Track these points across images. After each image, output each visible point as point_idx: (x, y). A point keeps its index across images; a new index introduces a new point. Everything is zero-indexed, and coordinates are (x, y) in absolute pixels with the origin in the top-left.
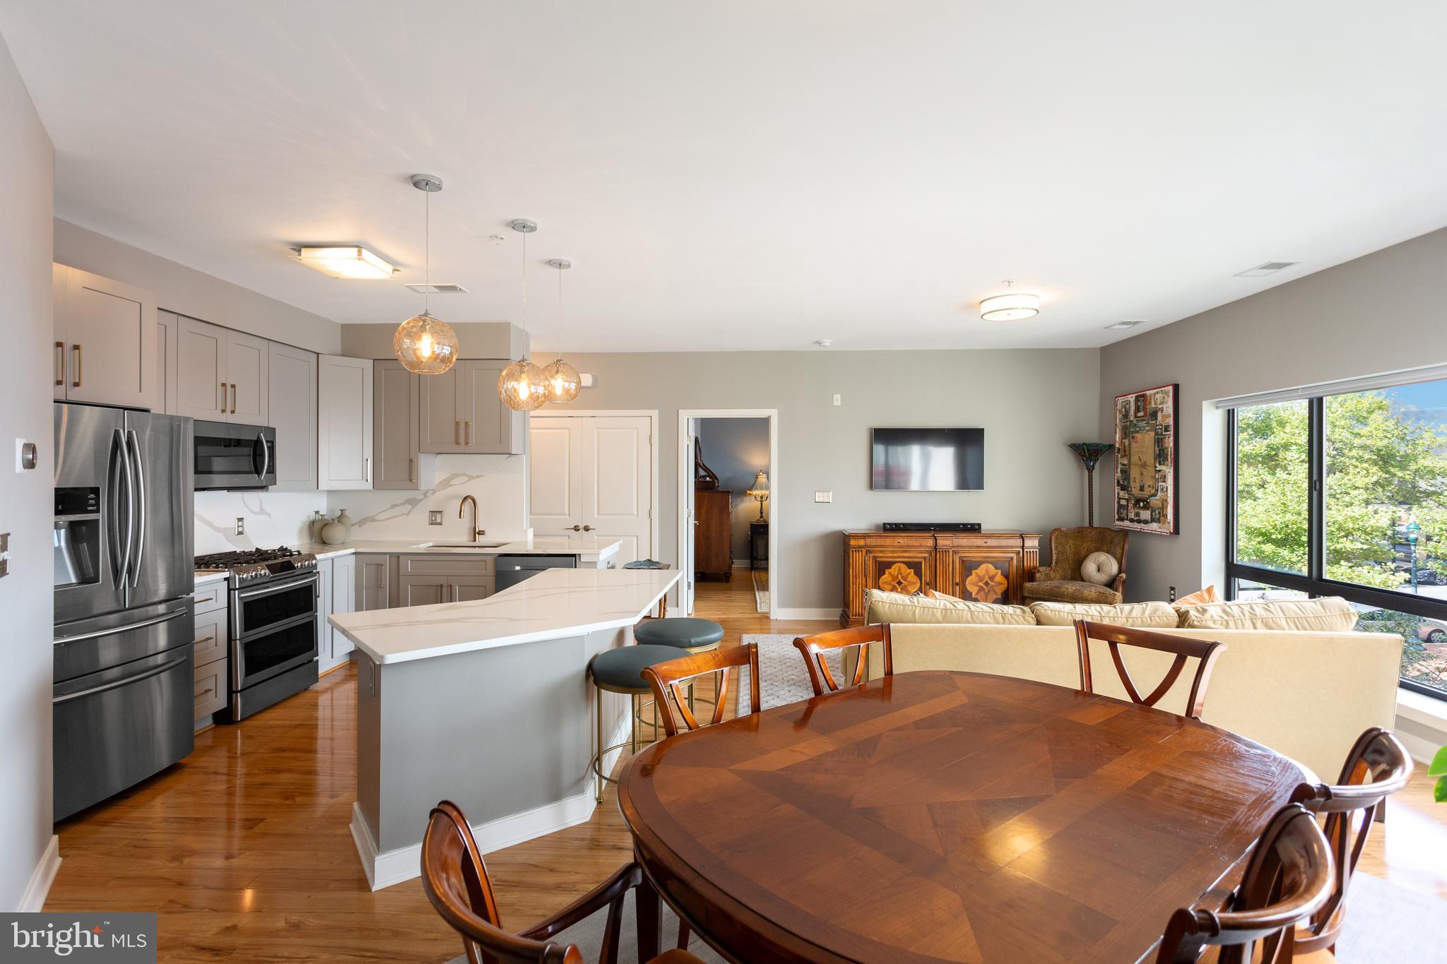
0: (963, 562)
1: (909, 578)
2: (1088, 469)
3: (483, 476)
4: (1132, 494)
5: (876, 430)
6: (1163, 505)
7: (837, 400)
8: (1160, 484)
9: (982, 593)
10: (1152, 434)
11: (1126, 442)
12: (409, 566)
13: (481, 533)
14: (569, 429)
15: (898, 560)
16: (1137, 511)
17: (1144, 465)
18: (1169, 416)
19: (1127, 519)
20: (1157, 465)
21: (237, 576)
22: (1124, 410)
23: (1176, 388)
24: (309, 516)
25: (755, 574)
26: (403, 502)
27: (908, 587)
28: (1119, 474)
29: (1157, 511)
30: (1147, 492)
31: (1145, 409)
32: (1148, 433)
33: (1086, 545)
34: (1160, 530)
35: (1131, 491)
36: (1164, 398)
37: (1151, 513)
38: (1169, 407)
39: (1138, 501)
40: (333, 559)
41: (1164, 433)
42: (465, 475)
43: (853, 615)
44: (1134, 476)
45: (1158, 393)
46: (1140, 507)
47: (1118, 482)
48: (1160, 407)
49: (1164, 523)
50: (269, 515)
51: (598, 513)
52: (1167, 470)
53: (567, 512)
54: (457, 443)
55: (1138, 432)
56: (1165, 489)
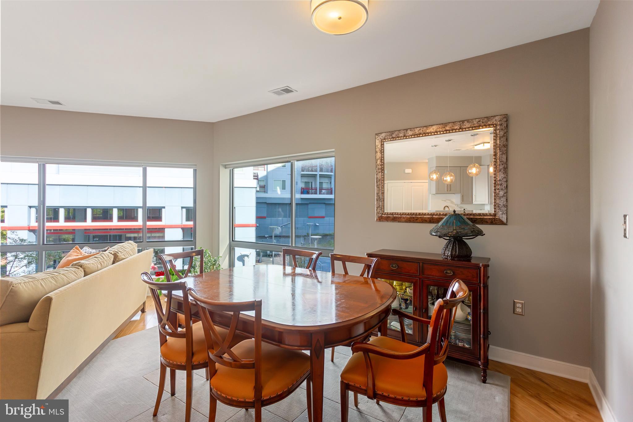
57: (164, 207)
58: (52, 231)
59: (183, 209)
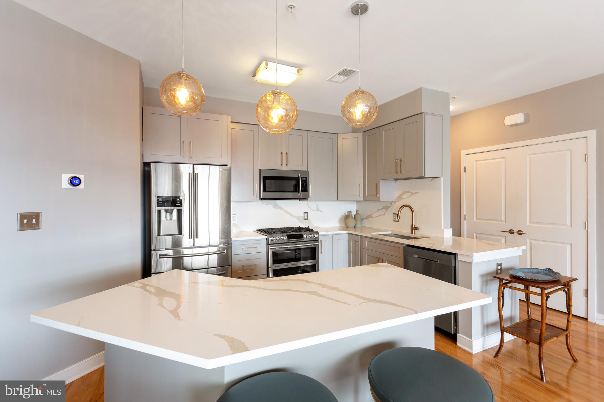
3: (418, 193)
12: (366, 243)
13: (416, 229)
14: (504, 158)
21: (269, 238)
24: (345, 213)
26: (382, 208)
40: (333, 235)
42: (409, 192)
50: (321, 211)
51: (531, 222)
53: (503, 219)
54: (397, 172)
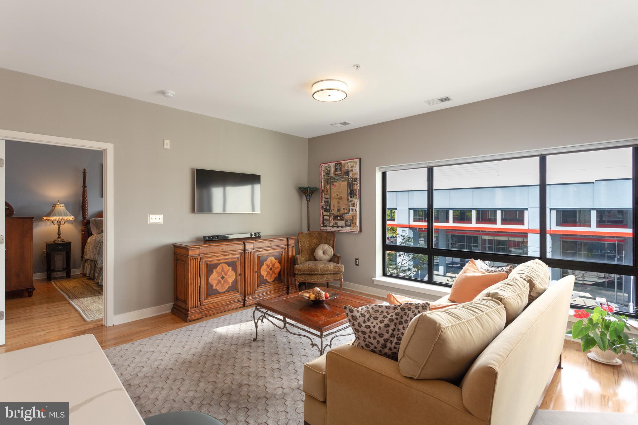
0: (259, 257)
1: (229, 273)
2: (307, 200)
4: (332, 213)
5: (198, 170)
6: (353, 218)
7: (167, 144)
8: (351, 208)
9: (269, 275)
10: (346, 183)
11: (328, 187)
15: (222, 261)
16: (335, 221)
17: (340, 198)
18: (357, 174)
19: (329, 226)
20: (350, 198)
22: (326, 170)
23: (360, 160)
25: (55, 284)
27: (228, 279)
28: (323, 203)
29: (349, 222)
30: (342, 212)
31: (341, 170)
32: (343, 182)
33: (314, 241)
34: (352, 231)
35: (331, 211)
36: (353, 165)
37: (345, 222)
38: (357, 169)
39: (336, 217)
41: (353, 182)
43: (191, 308)
44: (333, 204)
45: (349, 162)
46: (338, 220)
47: (322, 207)
48: (351, 169)
49: (354, 227)
52: (356, 201)
55: (336, 182)
56: (354, 210)
57: (527, 209)
58: (423, 229)
59: (552, 211)
